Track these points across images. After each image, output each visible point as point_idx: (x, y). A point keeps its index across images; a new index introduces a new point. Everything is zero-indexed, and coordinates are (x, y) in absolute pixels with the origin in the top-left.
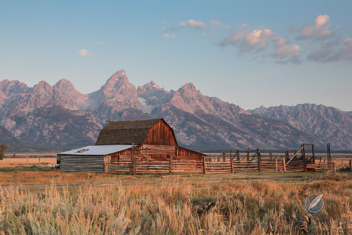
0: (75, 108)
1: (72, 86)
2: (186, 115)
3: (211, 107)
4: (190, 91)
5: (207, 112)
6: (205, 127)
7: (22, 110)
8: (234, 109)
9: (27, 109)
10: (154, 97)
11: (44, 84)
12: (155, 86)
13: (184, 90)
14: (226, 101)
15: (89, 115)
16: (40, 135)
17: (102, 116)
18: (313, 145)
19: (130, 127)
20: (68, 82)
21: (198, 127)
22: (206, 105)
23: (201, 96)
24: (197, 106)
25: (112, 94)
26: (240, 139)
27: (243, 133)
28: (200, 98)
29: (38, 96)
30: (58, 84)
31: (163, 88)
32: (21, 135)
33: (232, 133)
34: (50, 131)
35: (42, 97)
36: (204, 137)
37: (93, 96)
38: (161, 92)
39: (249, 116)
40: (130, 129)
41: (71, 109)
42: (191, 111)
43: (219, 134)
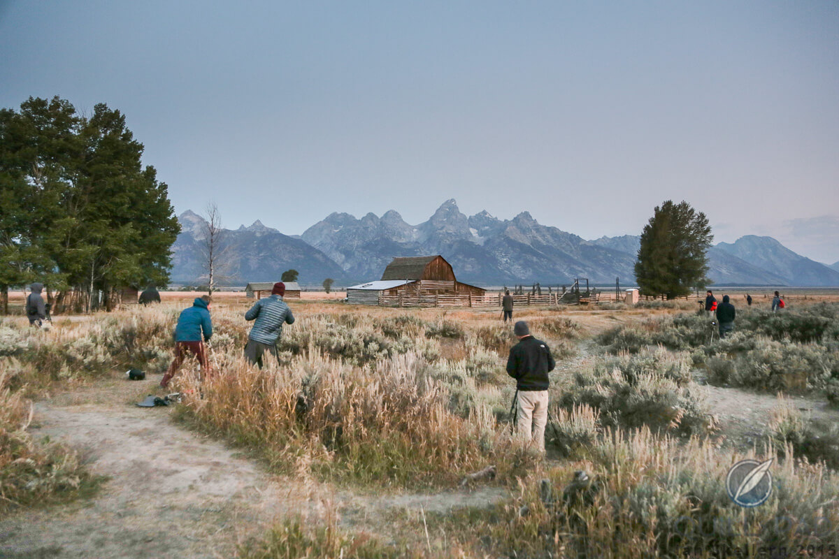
0: (403, 241)
1: (400, 217)
2: (522, 246)
3: (549, 237)
4: (526, 221)
5: (544, 243)
6: (542, 259)
7: (351, 243)
8: (574, 239)
9: (356, 242)
10: (487, 228)
11: (371, 216)
12: (487, 216)
13: (519, 220)
14: (565, 231)
15: (417, 248)
16: (368, 269)
17: (431, 248)
18: (587, 280)
19: (411, 264)
20: (397, 213)
21: (535, 259)
22: (544, 236)
23: (538, 225)
24: (533, 237)
25: (441, 225)
26: (581, 272)
27: (584, 266)
28: (538, 228)
29: (366, 228)
30: (386, 215)
31: (496, 218)
32: (351, 269)
33: (572, 266)
34: (378, 265)
35: (369, 230)
36: (541, 270)
37: (421, 227)
38: (494, 222)
39: (591, 247)
40: (411, 266)
41: (400, 241)
42: (527, 242)
43: (558, 267)
